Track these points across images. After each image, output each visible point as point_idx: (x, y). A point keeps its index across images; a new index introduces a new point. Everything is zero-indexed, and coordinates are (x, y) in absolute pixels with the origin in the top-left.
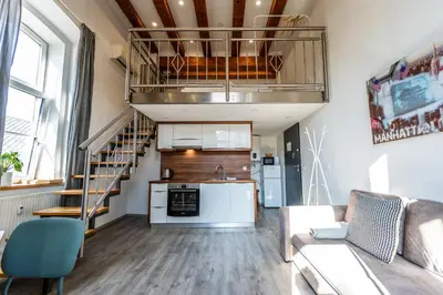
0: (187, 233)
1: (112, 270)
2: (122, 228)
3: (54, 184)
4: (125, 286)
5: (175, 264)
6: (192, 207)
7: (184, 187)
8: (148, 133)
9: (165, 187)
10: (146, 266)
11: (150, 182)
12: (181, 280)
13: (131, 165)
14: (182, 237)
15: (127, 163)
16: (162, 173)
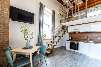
0: (74, 54)
1: (56, 56)
2: (61, 49)
3: (50, 39)
4: (57, 60)
5: (68, 60)
6: (76, 48)
7: (74, 42)
8: (65, 29)
9: (69, 42)
10: (62, 58)
11: (66, 40)
12: (67, 64)
13: (61, 36)
14: (72, 54)
15: (60, 36)
16: (69, 38)
